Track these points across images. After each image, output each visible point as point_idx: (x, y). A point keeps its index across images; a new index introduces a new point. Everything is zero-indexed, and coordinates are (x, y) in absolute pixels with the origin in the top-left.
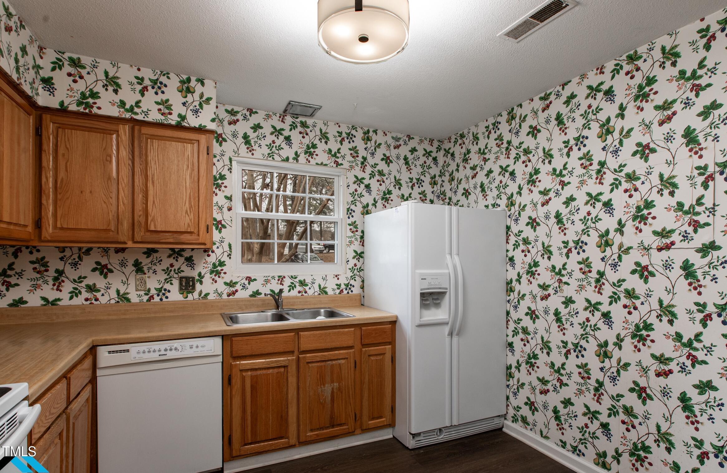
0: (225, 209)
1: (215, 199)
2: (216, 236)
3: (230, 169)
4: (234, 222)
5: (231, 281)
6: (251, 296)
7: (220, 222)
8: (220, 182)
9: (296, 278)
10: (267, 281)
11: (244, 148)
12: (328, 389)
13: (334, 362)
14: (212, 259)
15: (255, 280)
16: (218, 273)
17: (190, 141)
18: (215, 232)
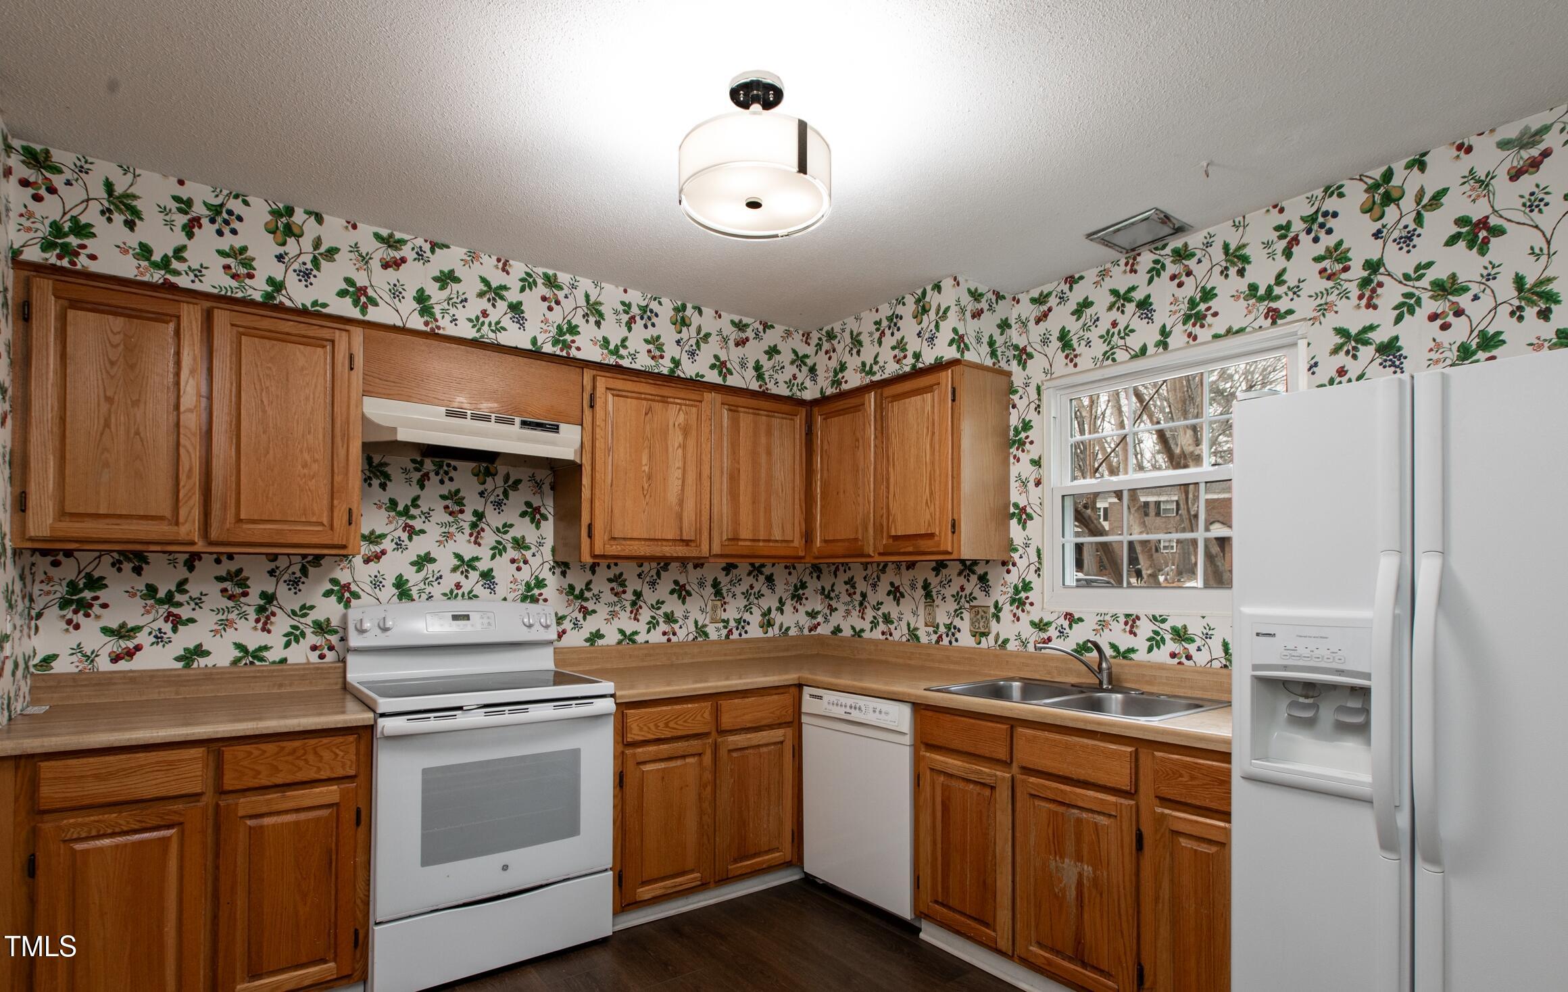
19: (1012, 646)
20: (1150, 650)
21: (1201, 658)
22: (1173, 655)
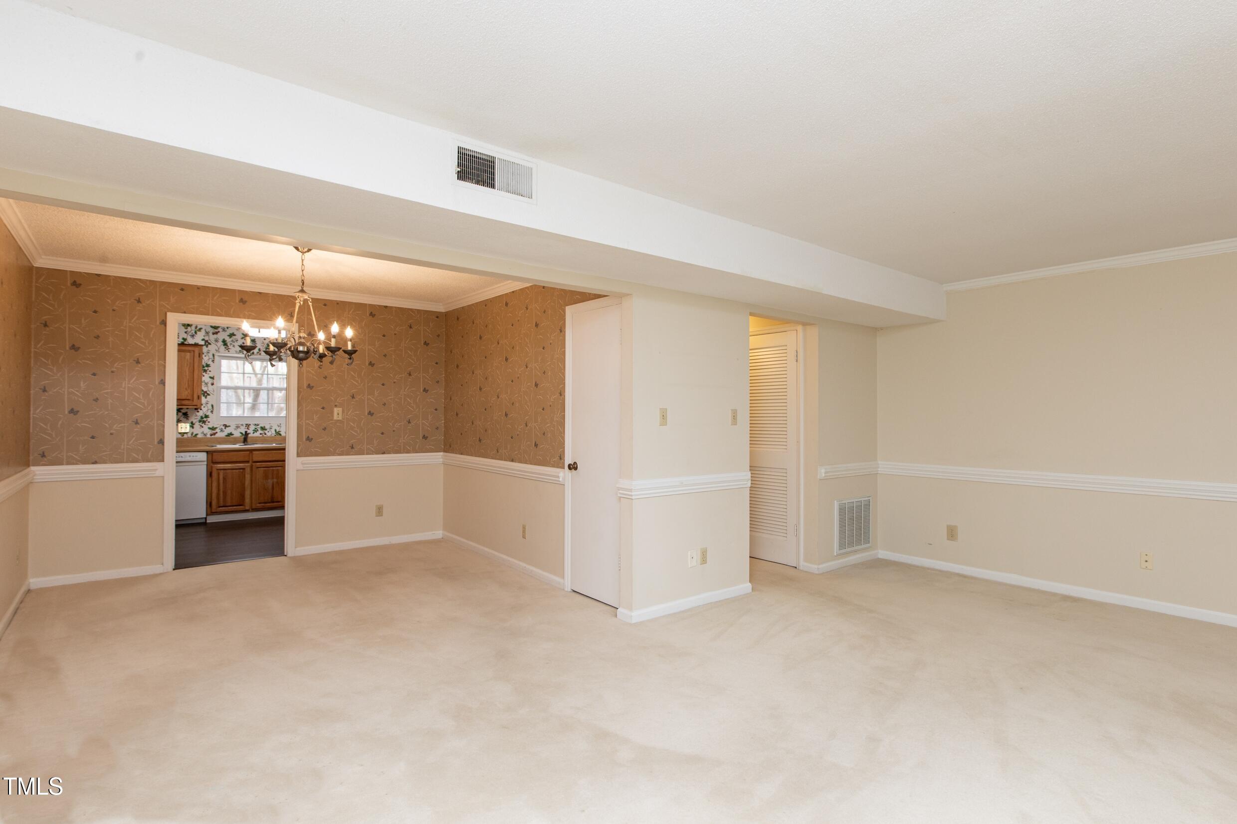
0: (209, 385)
1: (203, 379)
2: (204, 400)
3: (213, 361)
4: (215, 392)
5: (213, 427)
6: (226, 436)
7: (206, 392)
8: (206, 368)
9: (258, 425)
10: (238, 427)
11: (222, 348)
12: (270, 481)
13: (274, 468)
14: (201, 413)
15: (229, 426)
16: (204, 422)
17: (189, 351)
18: (203, 399)
19: (200, 436)
20: (254, 433)
21: (269, 434)
22: (261, 434)
